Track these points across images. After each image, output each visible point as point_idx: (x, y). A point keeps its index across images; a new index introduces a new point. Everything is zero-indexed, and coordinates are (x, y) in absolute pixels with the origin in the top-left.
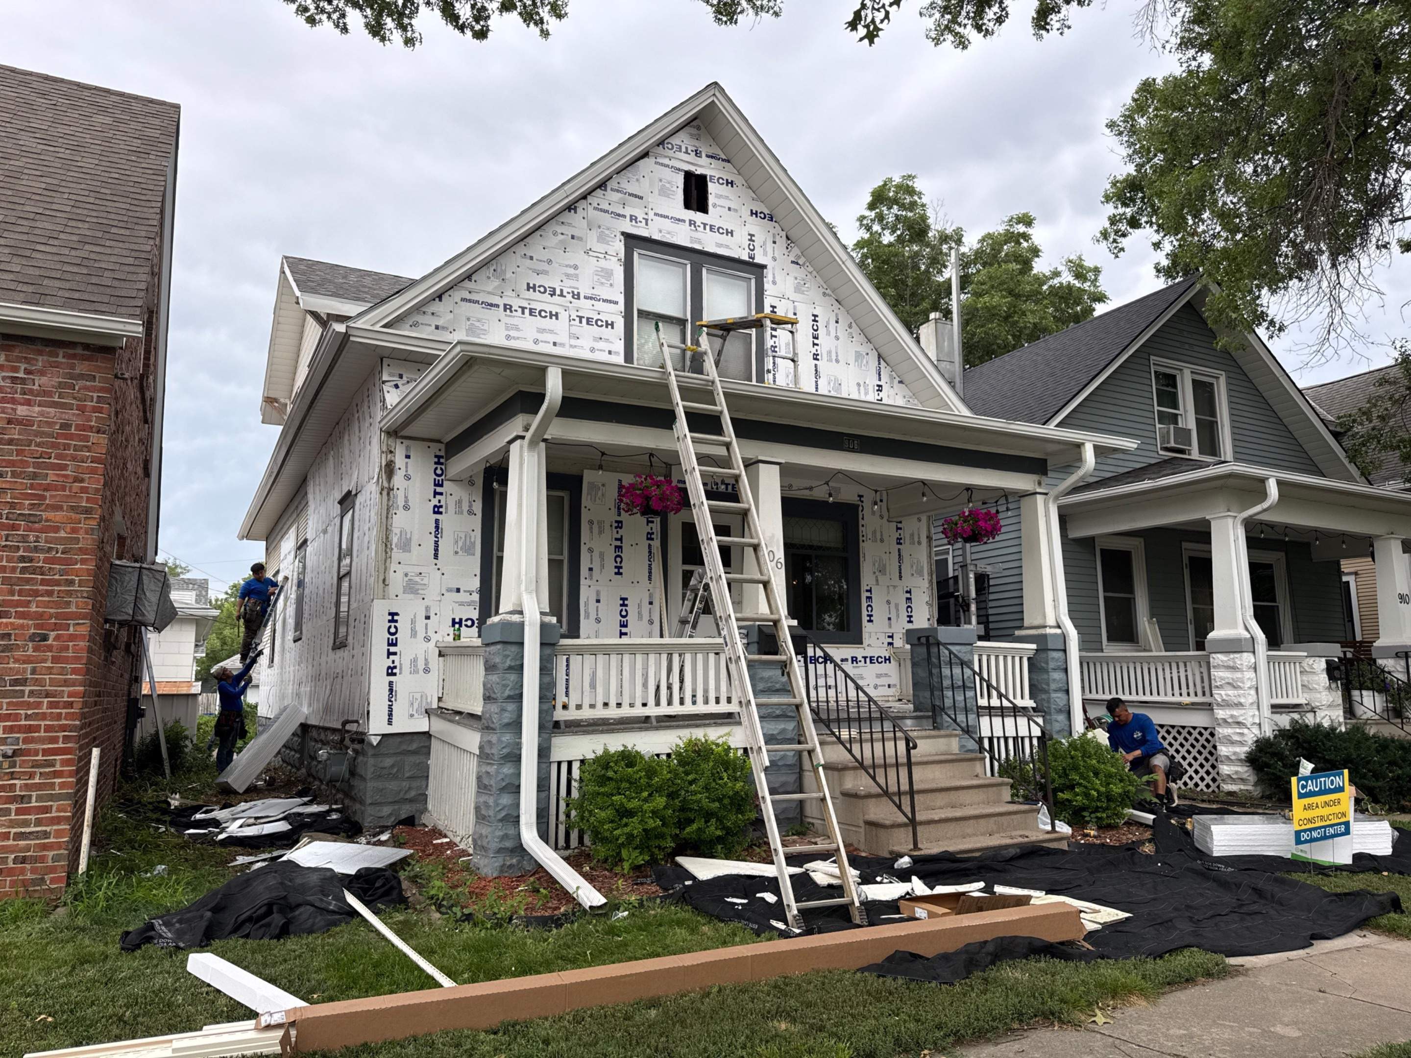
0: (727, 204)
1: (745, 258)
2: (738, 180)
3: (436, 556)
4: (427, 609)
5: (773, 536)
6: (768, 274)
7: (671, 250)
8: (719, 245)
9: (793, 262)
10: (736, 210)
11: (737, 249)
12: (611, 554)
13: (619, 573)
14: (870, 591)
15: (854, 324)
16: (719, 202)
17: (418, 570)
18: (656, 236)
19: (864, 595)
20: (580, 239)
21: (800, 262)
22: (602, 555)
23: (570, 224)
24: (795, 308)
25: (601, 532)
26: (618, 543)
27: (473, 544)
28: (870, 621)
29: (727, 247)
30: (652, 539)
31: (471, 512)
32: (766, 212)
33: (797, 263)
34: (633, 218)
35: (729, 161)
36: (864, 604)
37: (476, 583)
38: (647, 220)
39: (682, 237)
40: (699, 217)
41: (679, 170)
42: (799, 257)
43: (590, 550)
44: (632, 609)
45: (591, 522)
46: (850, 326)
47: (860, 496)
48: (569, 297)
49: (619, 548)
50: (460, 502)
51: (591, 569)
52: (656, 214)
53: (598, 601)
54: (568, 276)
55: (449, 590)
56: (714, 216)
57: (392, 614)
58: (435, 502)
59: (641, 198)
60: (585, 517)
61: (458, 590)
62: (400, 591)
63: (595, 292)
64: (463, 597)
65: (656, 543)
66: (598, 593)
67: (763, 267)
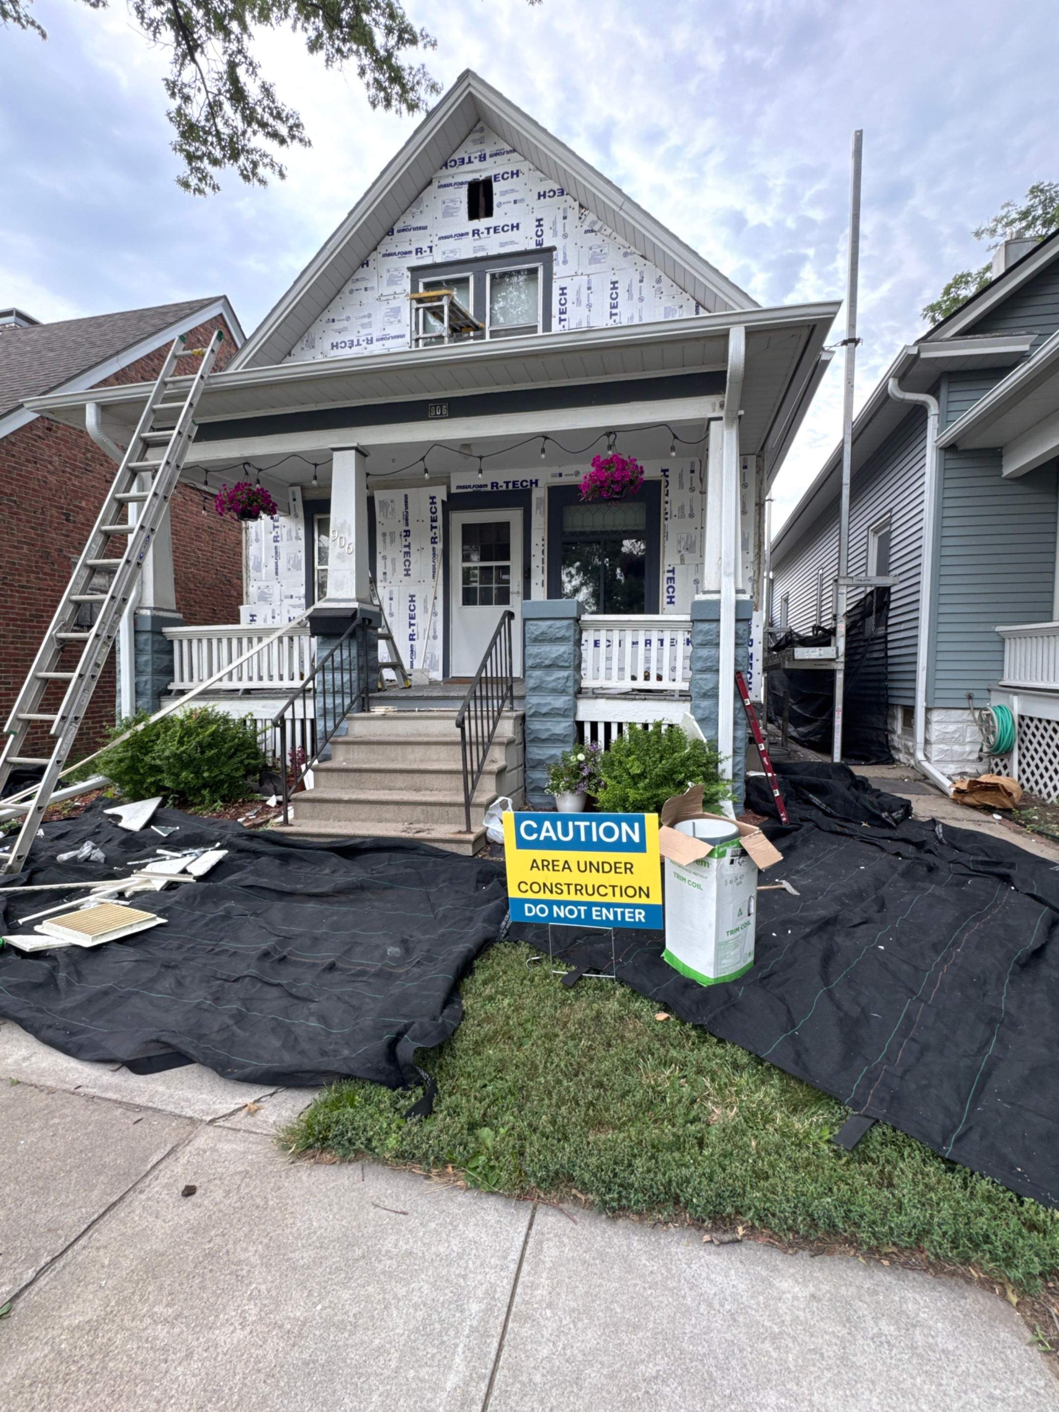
0: (511, 197)
1: (532, 246)
2: (524, 167)
3: (277, 573)
4: (273, 611)
5: (345, 522)
6: (558, 255)
7: (454, 268)
8: (502, 245)
9: (586, 232)
10: (522, 200)
11: (524, 241)
12: (401, 558)
13: (407, 575)
14: (673, 571)
15: (664, 278)
16: (503, 199)
17: (265, 584)
18: (439, 260)
19: (664, 577)
20: (372, 288)
21: (596, 228)
22: (393, 561)
23: (363, 279)
24: (589, 282)
25: (392, 541)
26: (407, 549)
27: (300, 561)
28: (671, 602)
29: (512, 243)
30: (436, 543)
31: (298, 538)
32: (556, 187)
33: (592, 231)
34: (419, 251)
35: (514, 151)
36: (664, 585)
37: (302, 591)
38: (431, 248)
39: (466, 250)
40: (482, 223)
41: (462, 183)
42: (594, 223)
43: (384, 558)
44: (419, 604)
45: (384, 535)
46: (659, 281)
47: (665, 471)
48: (364, 344)
49: (407, 553)
50: (290, 531)
51: (385, 573)
52: (440, 238)
53: (391, 599)
54: (363, 326)
55: (286, 597)
56: (499, 217)
57: (252, 616)
58: (274, 534)
59: (425, 228)
60: (379, 530)
61: (292, 597)
62: (256, 600)
63: (384, 333)
64: (295, 601)
65: (439, 546)
66: (391, 592)
67: (552, 249)
